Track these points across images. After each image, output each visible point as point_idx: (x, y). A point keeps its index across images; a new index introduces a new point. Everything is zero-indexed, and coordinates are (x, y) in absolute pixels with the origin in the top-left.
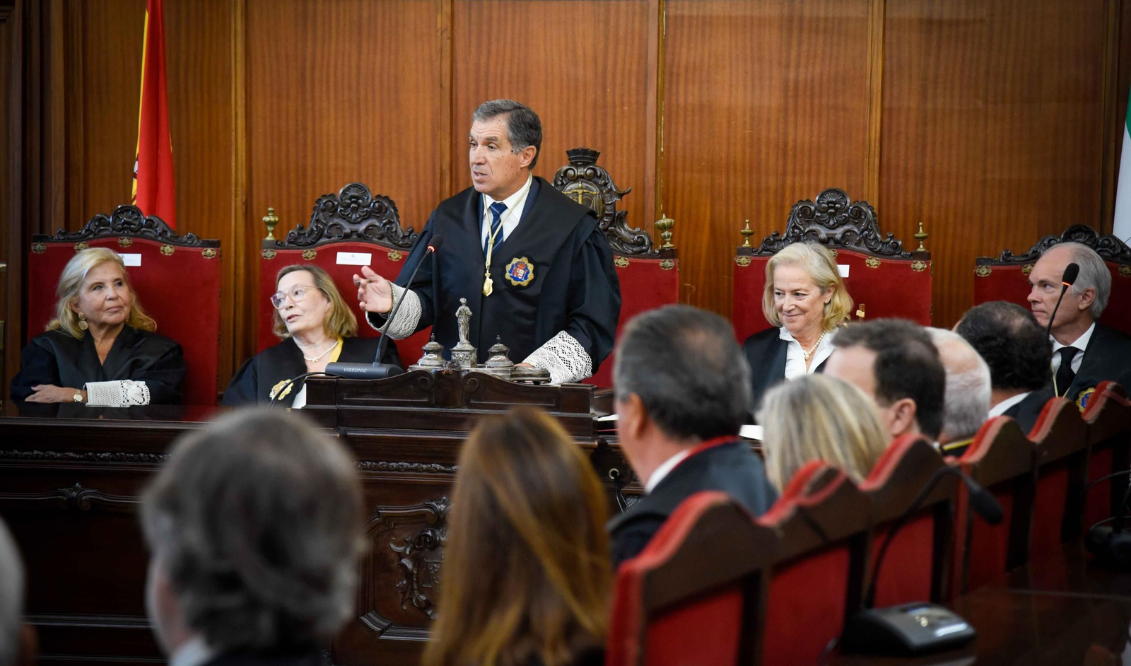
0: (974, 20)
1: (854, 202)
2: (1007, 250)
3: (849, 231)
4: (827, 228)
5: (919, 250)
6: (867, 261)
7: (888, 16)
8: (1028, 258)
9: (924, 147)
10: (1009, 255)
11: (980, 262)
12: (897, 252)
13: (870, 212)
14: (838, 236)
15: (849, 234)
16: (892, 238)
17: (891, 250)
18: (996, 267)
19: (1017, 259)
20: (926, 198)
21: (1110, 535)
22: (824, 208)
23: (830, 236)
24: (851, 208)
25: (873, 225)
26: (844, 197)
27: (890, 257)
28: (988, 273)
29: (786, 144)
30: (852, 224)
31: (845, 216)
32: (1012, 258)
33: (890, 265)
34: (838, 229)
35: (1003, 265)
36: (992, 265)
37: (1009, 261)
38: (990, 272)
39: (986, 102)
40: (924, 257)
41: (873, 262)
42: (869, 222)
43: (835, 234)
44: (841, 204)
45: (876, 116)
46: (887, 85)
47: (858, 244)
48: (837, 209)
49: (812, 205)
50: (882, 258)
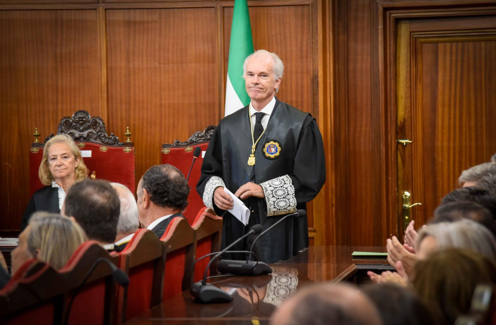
0: (152, 21)
1: (93, 117)
2: (177, 140)
3: (90, 132)
4: (79, 131)
5: (127, 141)
6: (101, 148)
7: (108, 18)
8: (188, 143)
9: (130, 87)
10: (178, 142)
11: (164, 146)
12: (116, 143)
13: (101, 122)
14: (85, 136)
15: (90, 134)
16: (113, 135)
17: (113, 142)
18: (173, 149)
19: (182, 144)
20: (132, 114)
21: (200, 287)
22: (77, 121)
23: (81, 136)
24: (91, 120)
25: (103, 129)
26: (87, 114)
27: (113, 145)
28: (168, 152)
29: (57, 87)
30: (92, 129)
31: (88, 125)
32: (180, 144)
33: (113, 150)
34: (85, 132)
35: (175, 147)
36: (170, 147)
37: (178, 145)
38: (169, 151)
39: (160, 63)
40: (131, 145)
41: (104, 149)
42: (101, 127)
43: (83, 134)
44: (86, 119)
45: (104, 71)
46: (109, 56)
47: (95, 139)
48: (84, 121)
49: (71, 119)
50: (108, 146)
